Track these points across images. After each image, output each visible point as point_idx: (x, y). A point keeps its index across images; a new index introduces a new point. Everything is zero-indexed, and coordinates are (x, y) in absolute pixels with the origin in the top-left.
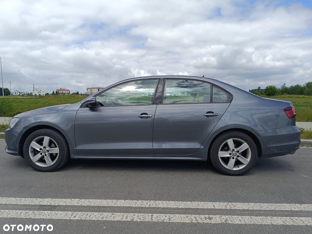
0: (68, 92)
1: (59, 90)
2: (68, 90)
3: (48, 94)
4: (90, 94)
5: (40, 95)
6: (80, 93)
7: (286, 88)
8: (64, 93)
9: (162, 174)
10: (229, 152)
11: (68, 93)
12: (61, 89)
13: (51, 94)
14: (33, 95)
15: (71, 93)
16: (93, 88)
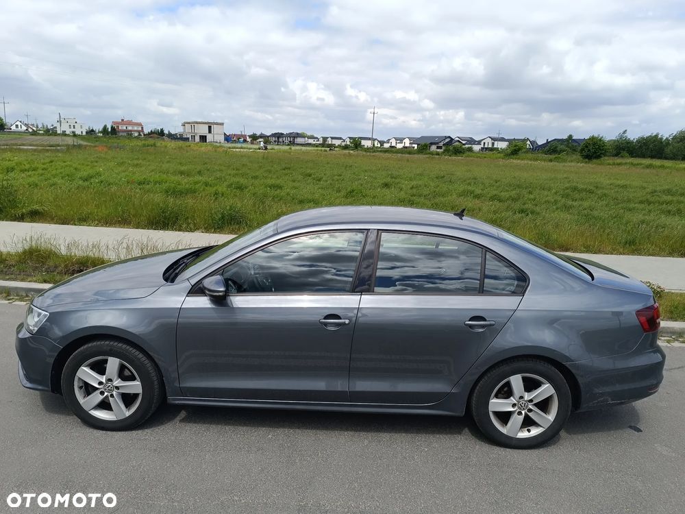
0: (140, 129)
1: (118, 123)
2: (140, 124)
3: (92, 131)
4: (189, 136)
5: (74, 132)
6: (166, 132)
7: (629, 142)
8: (131, 131)
9: (366, 442)
10: (512, 400)
11: (139, 132)
12: (123, 120)
13: (99, 132)
14: (59, 132)
15: (146, 131)
16: (197, 123)
